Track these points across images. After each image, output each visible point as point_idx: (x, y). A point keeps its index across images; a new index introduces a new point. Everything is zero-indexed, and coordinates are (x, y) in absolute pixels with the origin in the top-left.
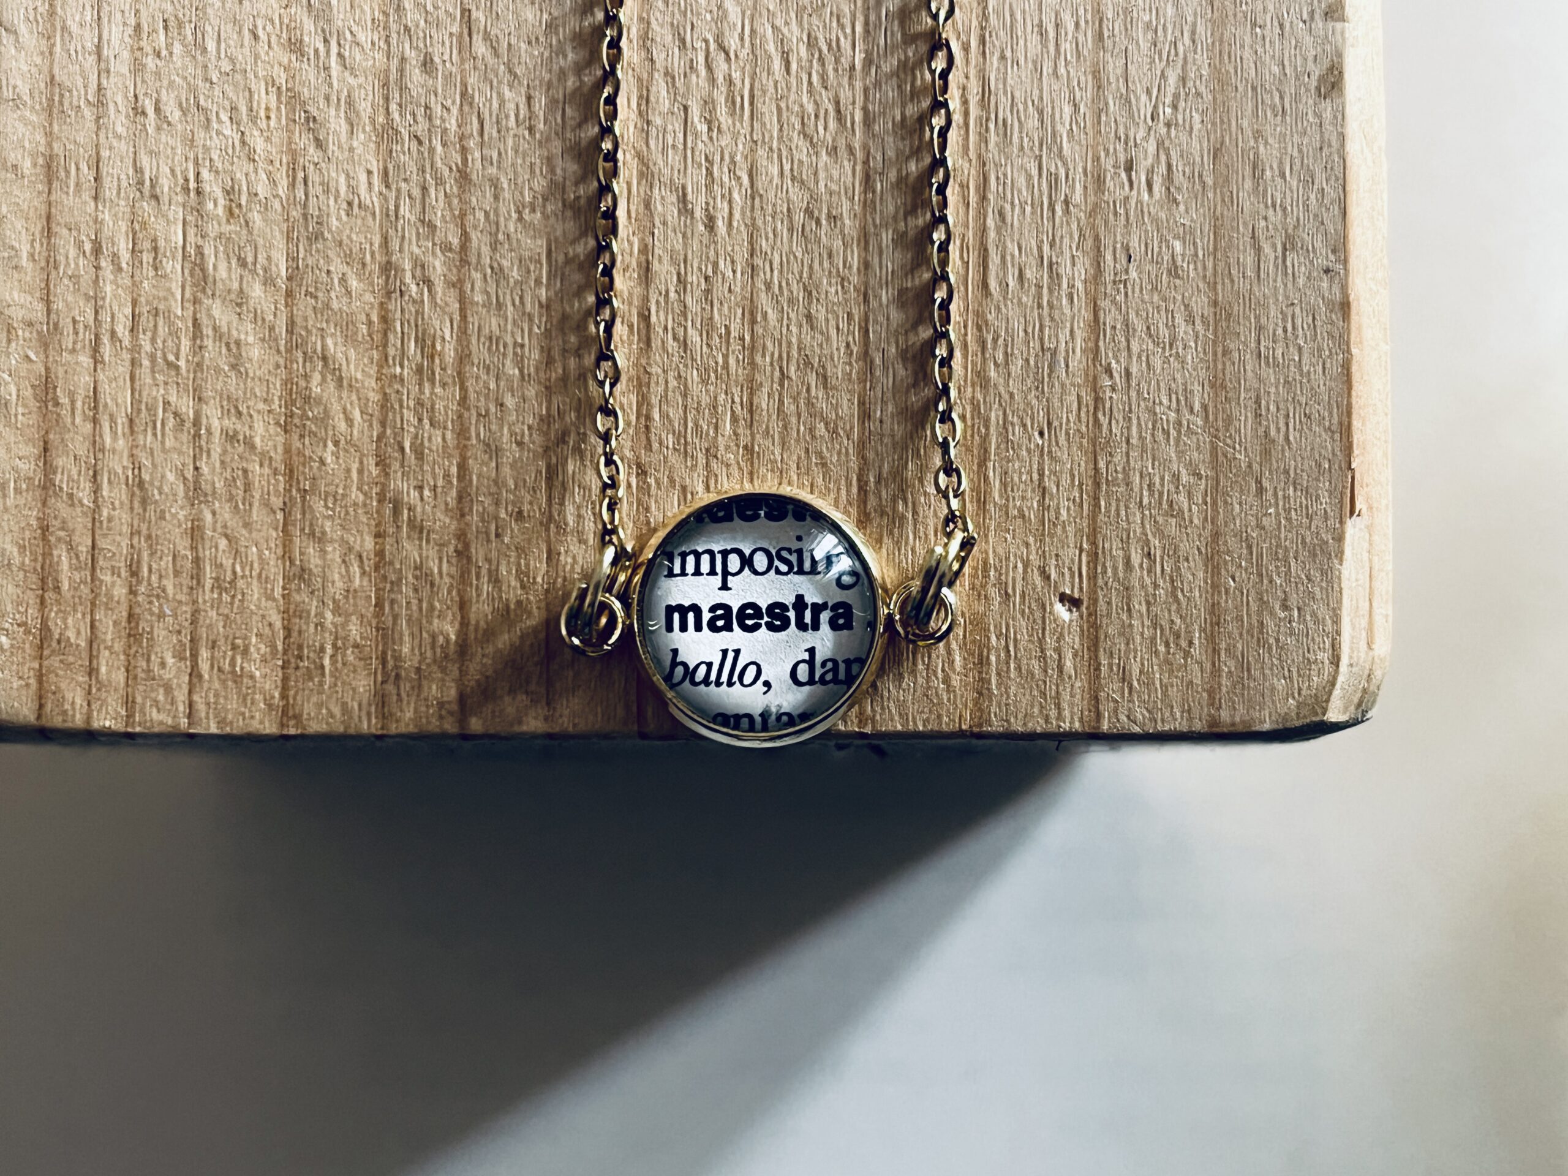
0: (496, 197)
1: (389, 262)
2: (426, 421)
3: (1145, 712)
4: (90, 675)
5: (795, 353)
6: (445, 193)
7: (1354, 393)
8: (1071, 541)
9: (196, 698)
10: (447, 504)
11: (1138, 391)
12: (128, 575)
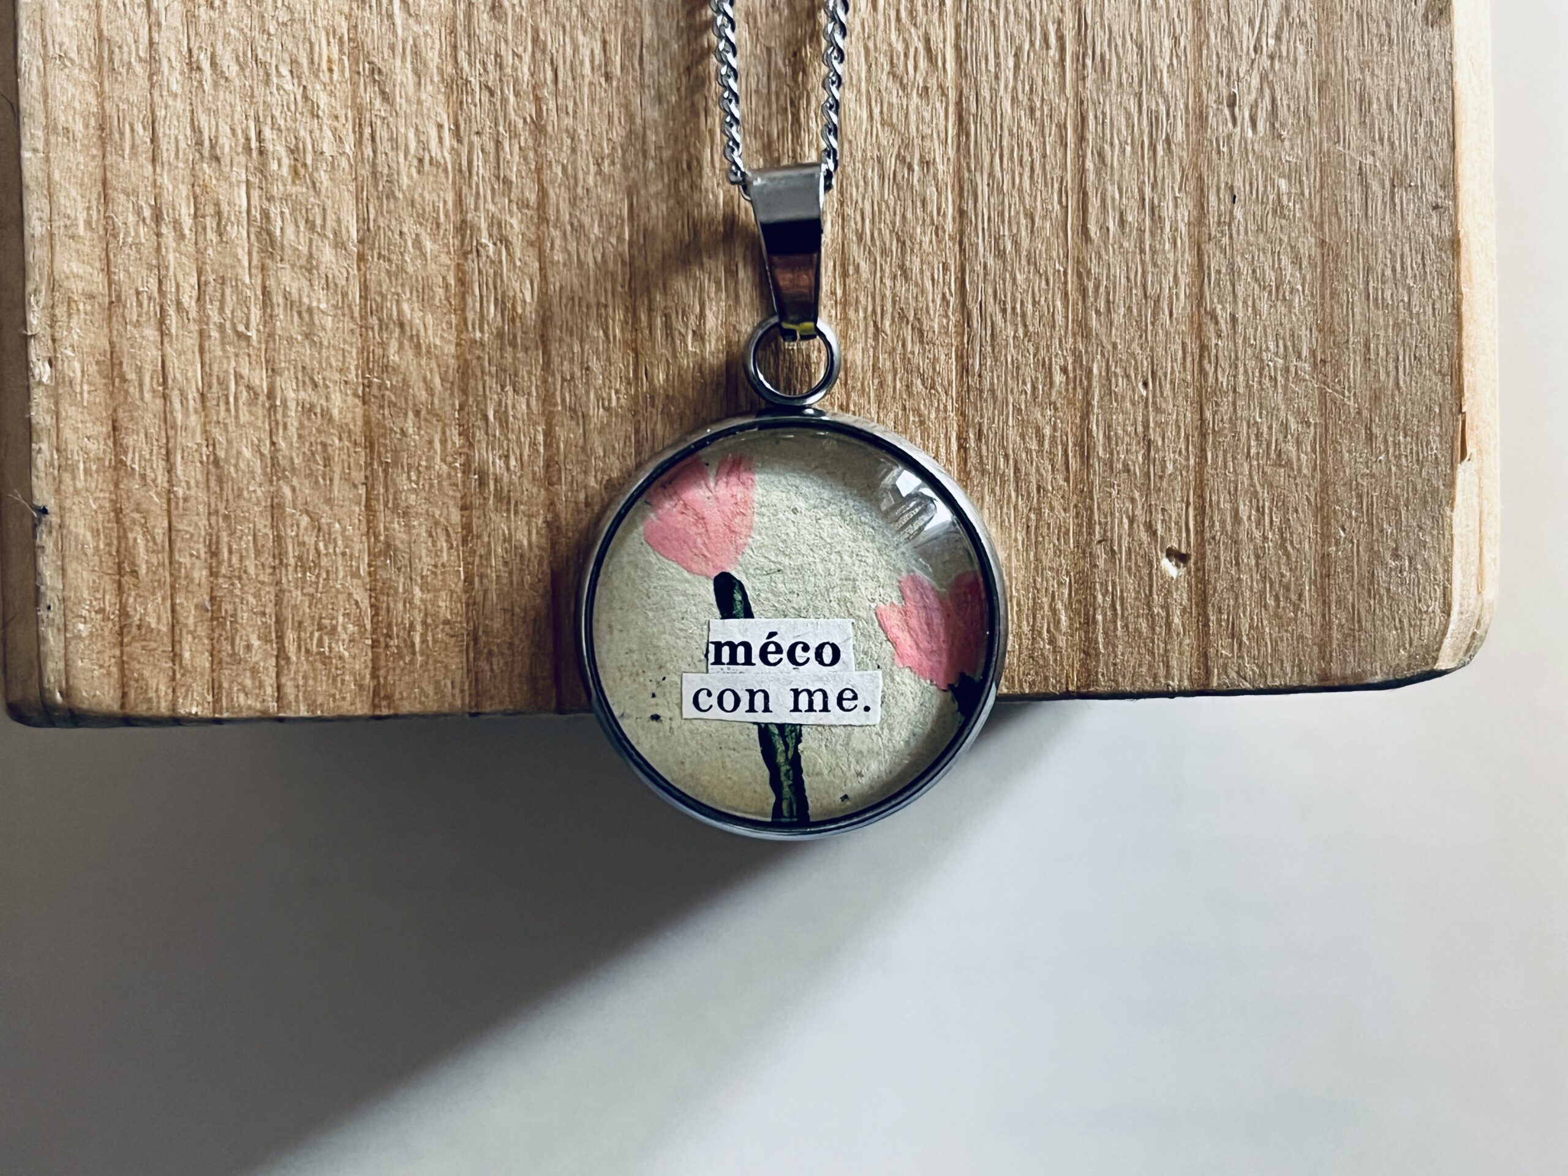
0: (574, 150)
1: (464, 221)
2: (508, 388)
3: (1255, 668)
4: (173, 661)
5: (889, 306)
6: (520, 148)
7: (1464, 334)
8: (1178, 495)
9: (283, 680)
10: (534, 473)
11: (1245, 336)
12: (208, 555)
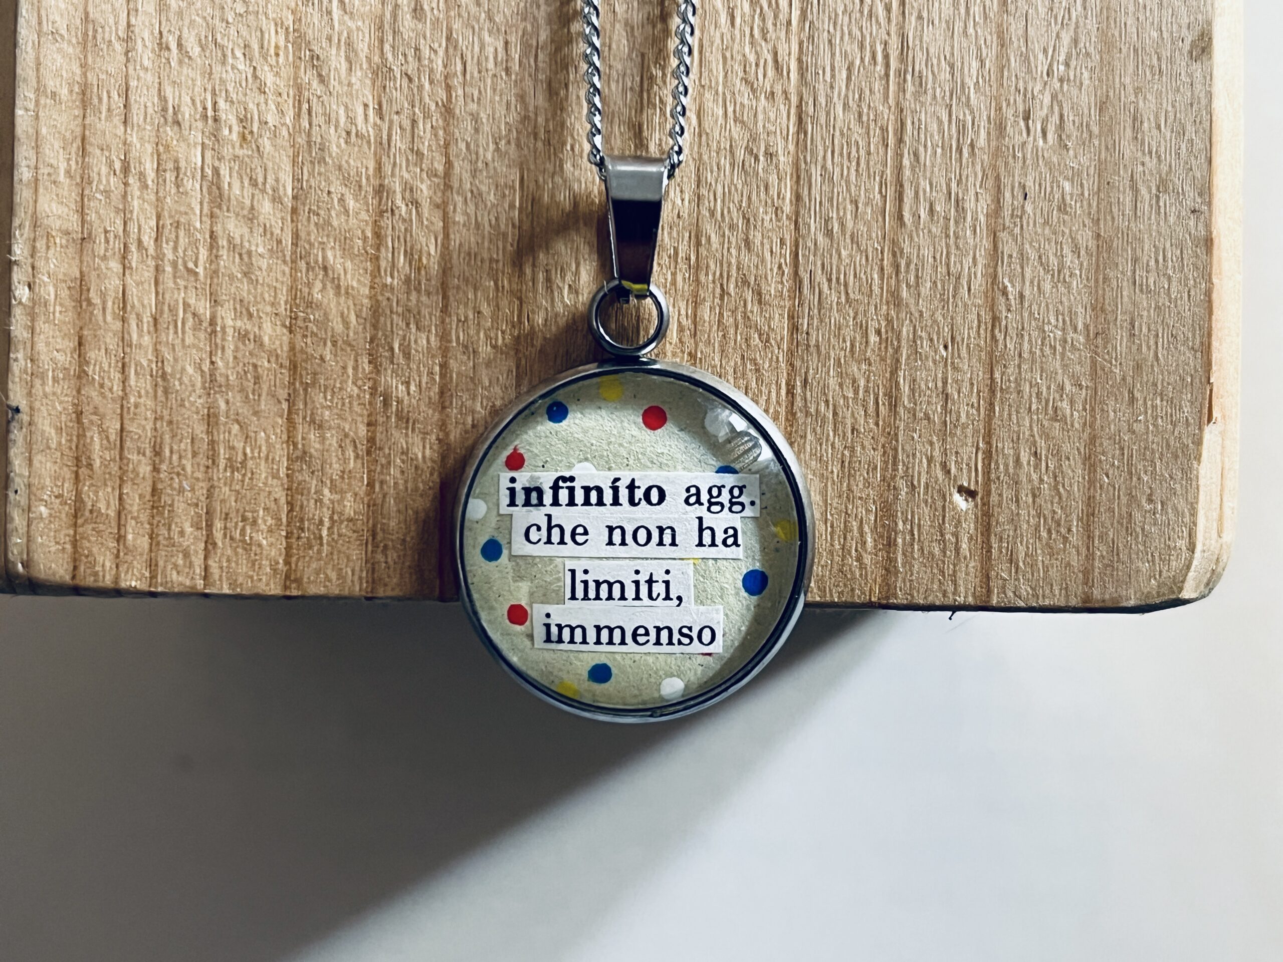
0: (477, 130)
2: (412, 326)
3: (1029, 589)
4: (118, 541)
5: (734, 272)
6: (432, 127)
7: (1214, 317)
8: (969, 441)
9: (210, 562)
10: (430, 398)
11: (1031, 311)
12: (152, 454)
